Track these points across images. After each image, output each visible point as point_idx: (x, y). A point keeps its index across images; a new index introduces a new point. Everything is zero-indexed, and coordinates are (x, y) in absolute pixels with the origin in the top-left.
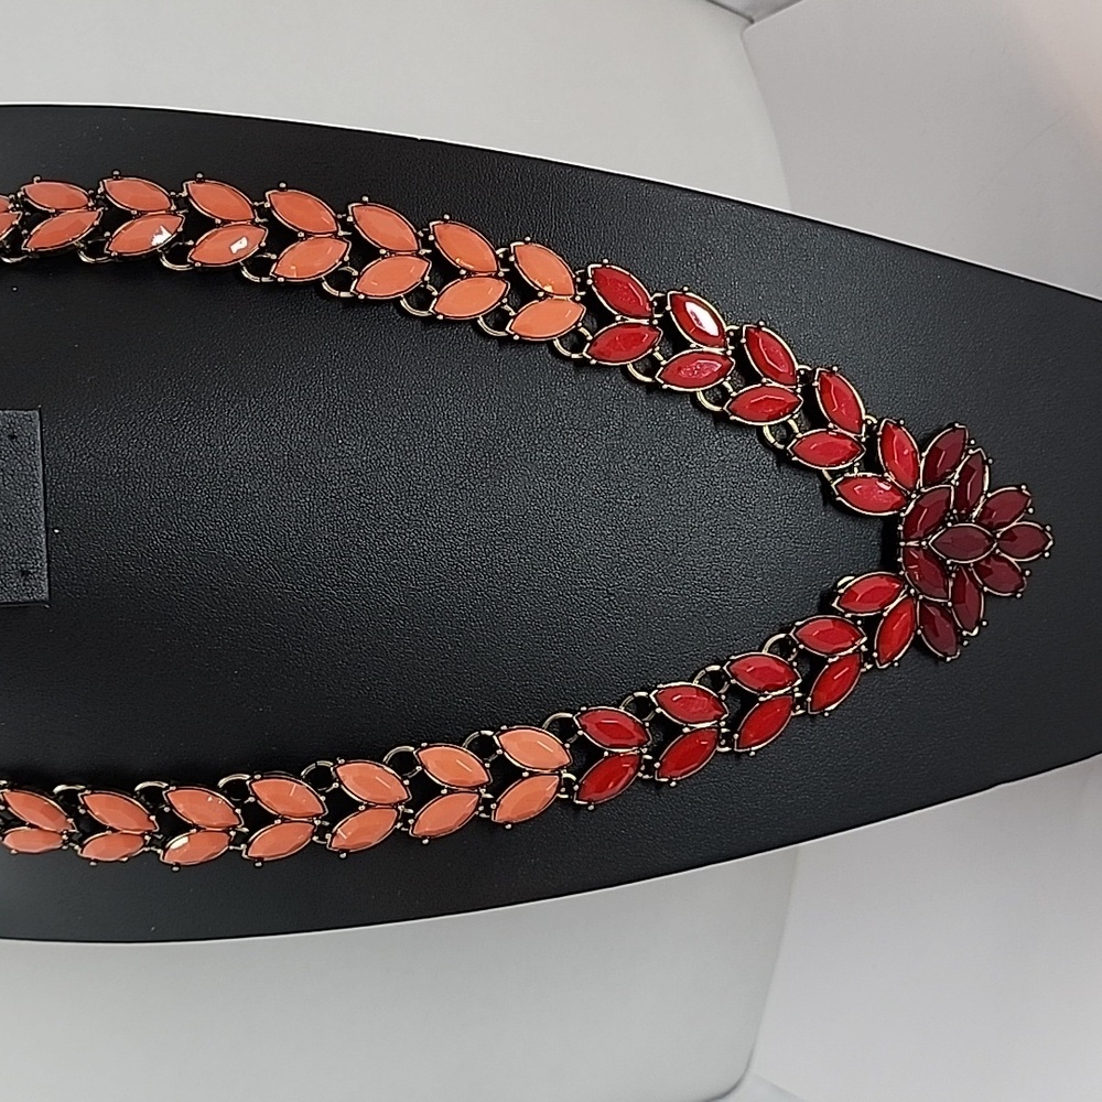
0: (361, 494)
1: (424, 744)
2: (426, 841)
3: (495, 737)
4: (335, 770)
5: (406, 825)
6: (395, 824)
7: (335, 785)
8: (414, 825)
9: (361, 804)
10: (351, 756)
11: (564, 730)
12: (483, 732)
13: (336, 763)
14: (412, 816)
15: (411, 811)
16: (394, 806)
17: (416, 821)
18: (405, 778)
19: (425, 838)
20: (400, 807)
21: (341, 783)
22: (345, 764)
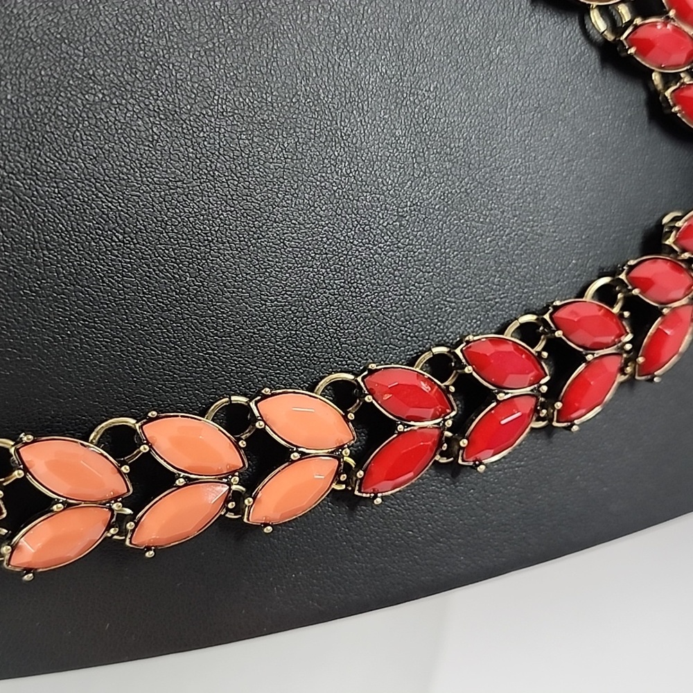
0: (63, 39)
1: (153, 414)
2: (150, 554)
3: (252, 405)
4: (17, 451)
5: (123, 532)
6: (108, 529)
7: (18, 474)
8: (133, 531)
9: (58, 502)
10: (42, 431)
11: (342, 395)
12: (233, 398)
13: (17, 441)
14: (132, 518)
15: (128, 511)
16: (105, 503)
17: (137, 524)
18: (123, 463)
19: (149, 549)
20: (115, 506)
21: (26, 470)
22: (33, 442)
